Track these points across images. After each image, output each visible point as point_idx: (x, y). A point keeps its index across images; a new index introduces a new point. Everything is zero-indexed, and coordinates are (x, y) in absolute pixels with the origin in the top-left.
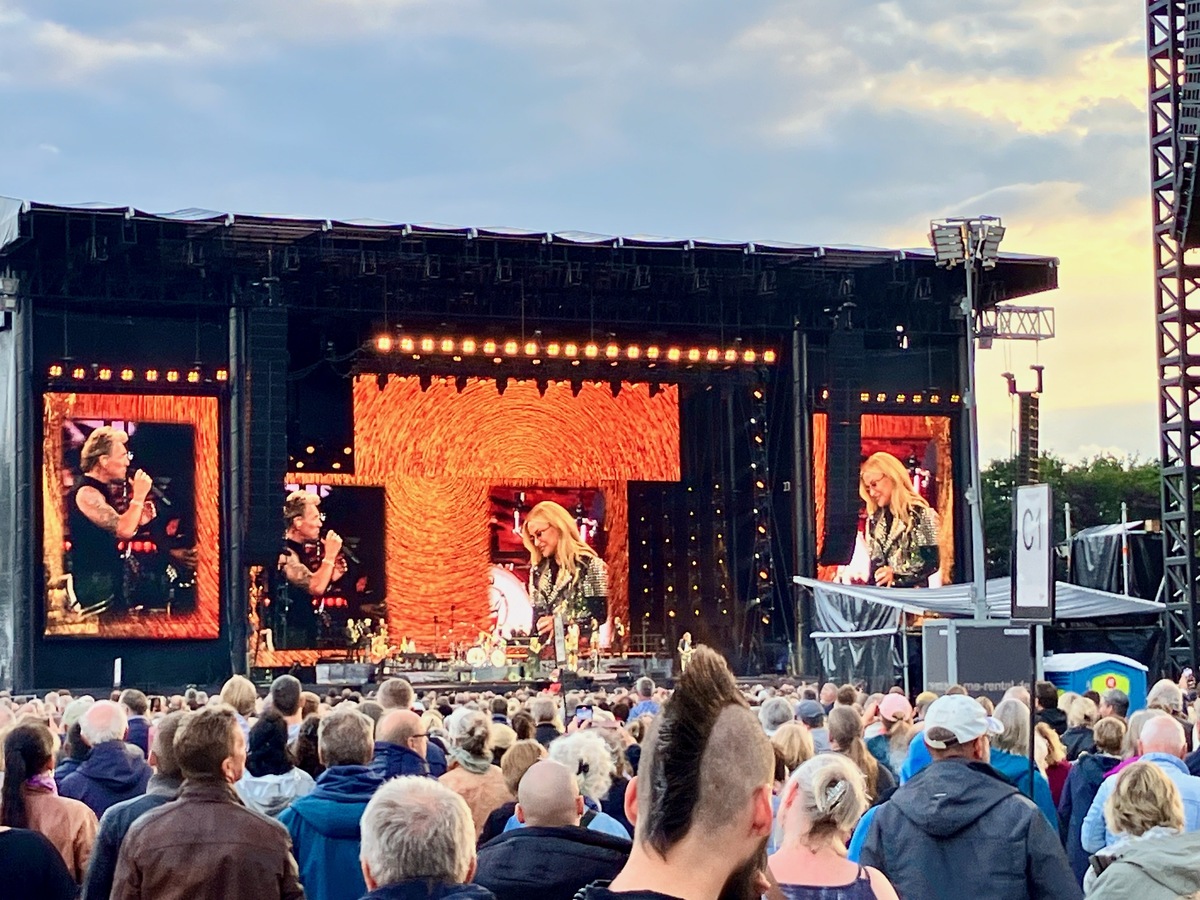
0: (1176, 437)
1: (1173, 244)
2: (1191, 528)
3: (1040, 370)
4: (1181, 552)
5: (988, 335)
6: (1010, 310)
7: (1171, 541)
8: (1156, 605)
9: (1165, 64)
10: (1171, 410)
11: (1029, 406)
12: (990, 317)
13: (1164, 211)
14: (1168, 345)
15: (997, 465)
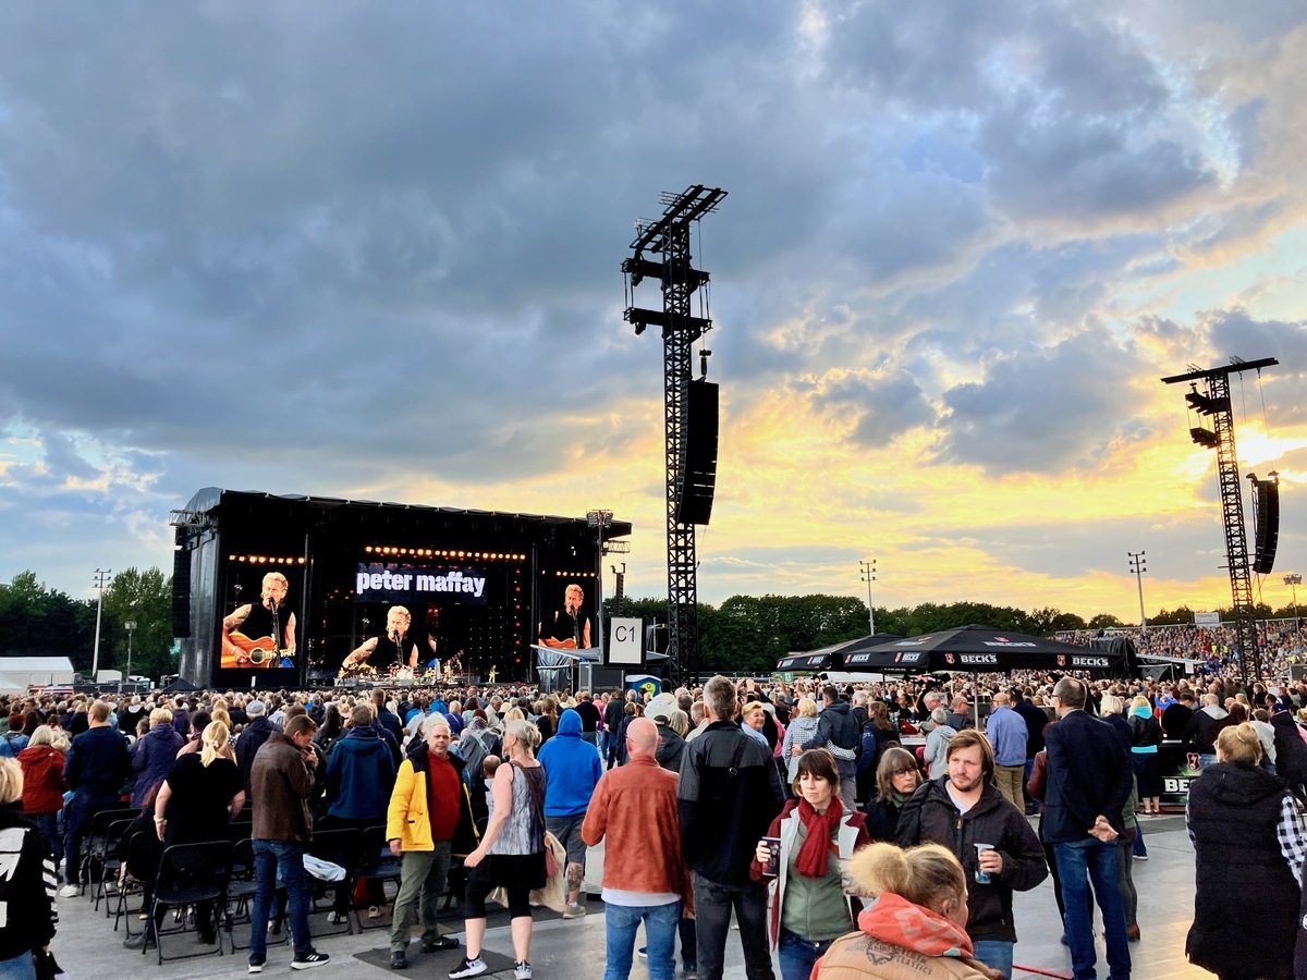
0: (674, 593)
1: (674, 522)
2: (679, 627)
3: (624, 564)
4: (675, 636)
5: (605, 551)
6: (614, 541)
7: (671, 632)
8: (666, 656)
9: (672, 456)
10: (672, 583)
11: (620, 578)
12: (606, 545)
13: (671, 510)
14: (672, 558)
15: (607, 600)
